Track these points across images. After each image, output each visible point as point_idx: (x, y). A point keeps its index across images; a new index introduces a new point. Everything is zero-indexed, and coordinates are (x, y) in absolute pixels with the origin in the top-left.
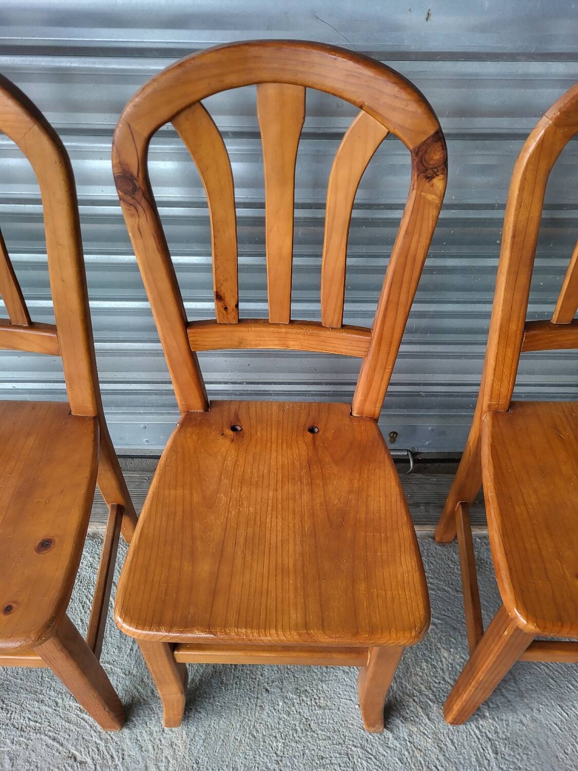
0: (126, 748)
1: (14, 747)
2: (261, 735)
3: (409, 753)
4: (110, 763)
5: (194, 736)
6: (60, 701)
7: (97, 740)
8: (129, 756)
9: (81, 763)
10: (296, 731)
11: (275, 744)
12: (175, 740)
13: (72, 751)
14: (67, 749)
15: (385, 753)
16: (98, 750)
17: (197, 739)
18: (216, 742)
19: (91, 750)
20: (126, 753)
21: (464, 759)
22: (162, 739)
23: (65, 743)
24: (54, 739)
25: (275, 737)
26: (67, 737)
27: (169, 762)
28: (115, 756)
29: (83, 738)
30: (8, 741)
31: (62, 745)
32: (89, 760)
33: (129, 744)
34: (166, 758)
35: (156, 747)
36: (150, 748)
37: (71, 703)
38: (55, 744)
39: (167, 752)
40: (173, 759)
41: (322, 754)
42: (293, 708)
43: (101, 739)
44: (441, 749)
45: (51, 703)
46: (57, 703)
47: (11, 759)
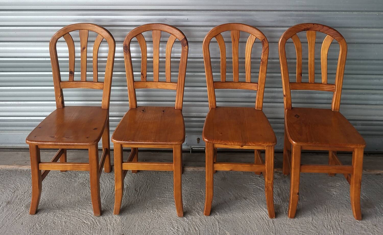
0: (101, 221)
1: (66, 220)
2: (144, 218)
3: (191, 222)
4: (96, 224)
5: (123, 218)
6: (81, 210)
7: (92, 219)
8: (102, 222)
9: (87, 224)
10: (156, 217)
11: (148, 220)
12: (117, 219)
13: (84, 221)
14: (82, 220)
15: (183, 222)
16: (92, 221)
17: (124, 219)
18: (130, 220)
19: (90, 221)
20: (101, 222)
21: (208, 224)
22: (113, 219)
23: (82, 219)
24: (79, 218)
25: (149, 219)
26: (82, 218)
27: (114, 224)
28: (97, 222)
29: (88, 218)
30: (64, 218)
31: (81, 220)
32: (89, 223)
33: (102, 220)
34: (113, 223)
35: (110, 220)
36: (109, 220)
37: (84, 210)
38: (79, 219)
39: (114, 222)
40: (116, 223)
41: (163, 223)
42: (155, 213)
43: (93, 219)
44: (201, 222)
45: (78, 210)
46: (80, 211)
47: (65, 222)
